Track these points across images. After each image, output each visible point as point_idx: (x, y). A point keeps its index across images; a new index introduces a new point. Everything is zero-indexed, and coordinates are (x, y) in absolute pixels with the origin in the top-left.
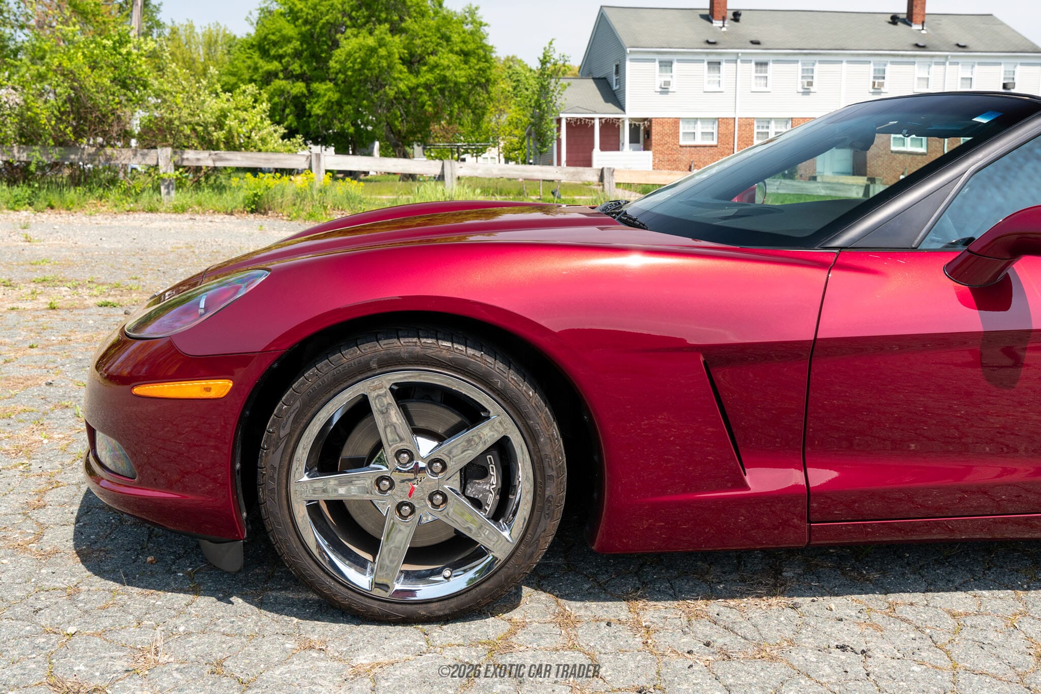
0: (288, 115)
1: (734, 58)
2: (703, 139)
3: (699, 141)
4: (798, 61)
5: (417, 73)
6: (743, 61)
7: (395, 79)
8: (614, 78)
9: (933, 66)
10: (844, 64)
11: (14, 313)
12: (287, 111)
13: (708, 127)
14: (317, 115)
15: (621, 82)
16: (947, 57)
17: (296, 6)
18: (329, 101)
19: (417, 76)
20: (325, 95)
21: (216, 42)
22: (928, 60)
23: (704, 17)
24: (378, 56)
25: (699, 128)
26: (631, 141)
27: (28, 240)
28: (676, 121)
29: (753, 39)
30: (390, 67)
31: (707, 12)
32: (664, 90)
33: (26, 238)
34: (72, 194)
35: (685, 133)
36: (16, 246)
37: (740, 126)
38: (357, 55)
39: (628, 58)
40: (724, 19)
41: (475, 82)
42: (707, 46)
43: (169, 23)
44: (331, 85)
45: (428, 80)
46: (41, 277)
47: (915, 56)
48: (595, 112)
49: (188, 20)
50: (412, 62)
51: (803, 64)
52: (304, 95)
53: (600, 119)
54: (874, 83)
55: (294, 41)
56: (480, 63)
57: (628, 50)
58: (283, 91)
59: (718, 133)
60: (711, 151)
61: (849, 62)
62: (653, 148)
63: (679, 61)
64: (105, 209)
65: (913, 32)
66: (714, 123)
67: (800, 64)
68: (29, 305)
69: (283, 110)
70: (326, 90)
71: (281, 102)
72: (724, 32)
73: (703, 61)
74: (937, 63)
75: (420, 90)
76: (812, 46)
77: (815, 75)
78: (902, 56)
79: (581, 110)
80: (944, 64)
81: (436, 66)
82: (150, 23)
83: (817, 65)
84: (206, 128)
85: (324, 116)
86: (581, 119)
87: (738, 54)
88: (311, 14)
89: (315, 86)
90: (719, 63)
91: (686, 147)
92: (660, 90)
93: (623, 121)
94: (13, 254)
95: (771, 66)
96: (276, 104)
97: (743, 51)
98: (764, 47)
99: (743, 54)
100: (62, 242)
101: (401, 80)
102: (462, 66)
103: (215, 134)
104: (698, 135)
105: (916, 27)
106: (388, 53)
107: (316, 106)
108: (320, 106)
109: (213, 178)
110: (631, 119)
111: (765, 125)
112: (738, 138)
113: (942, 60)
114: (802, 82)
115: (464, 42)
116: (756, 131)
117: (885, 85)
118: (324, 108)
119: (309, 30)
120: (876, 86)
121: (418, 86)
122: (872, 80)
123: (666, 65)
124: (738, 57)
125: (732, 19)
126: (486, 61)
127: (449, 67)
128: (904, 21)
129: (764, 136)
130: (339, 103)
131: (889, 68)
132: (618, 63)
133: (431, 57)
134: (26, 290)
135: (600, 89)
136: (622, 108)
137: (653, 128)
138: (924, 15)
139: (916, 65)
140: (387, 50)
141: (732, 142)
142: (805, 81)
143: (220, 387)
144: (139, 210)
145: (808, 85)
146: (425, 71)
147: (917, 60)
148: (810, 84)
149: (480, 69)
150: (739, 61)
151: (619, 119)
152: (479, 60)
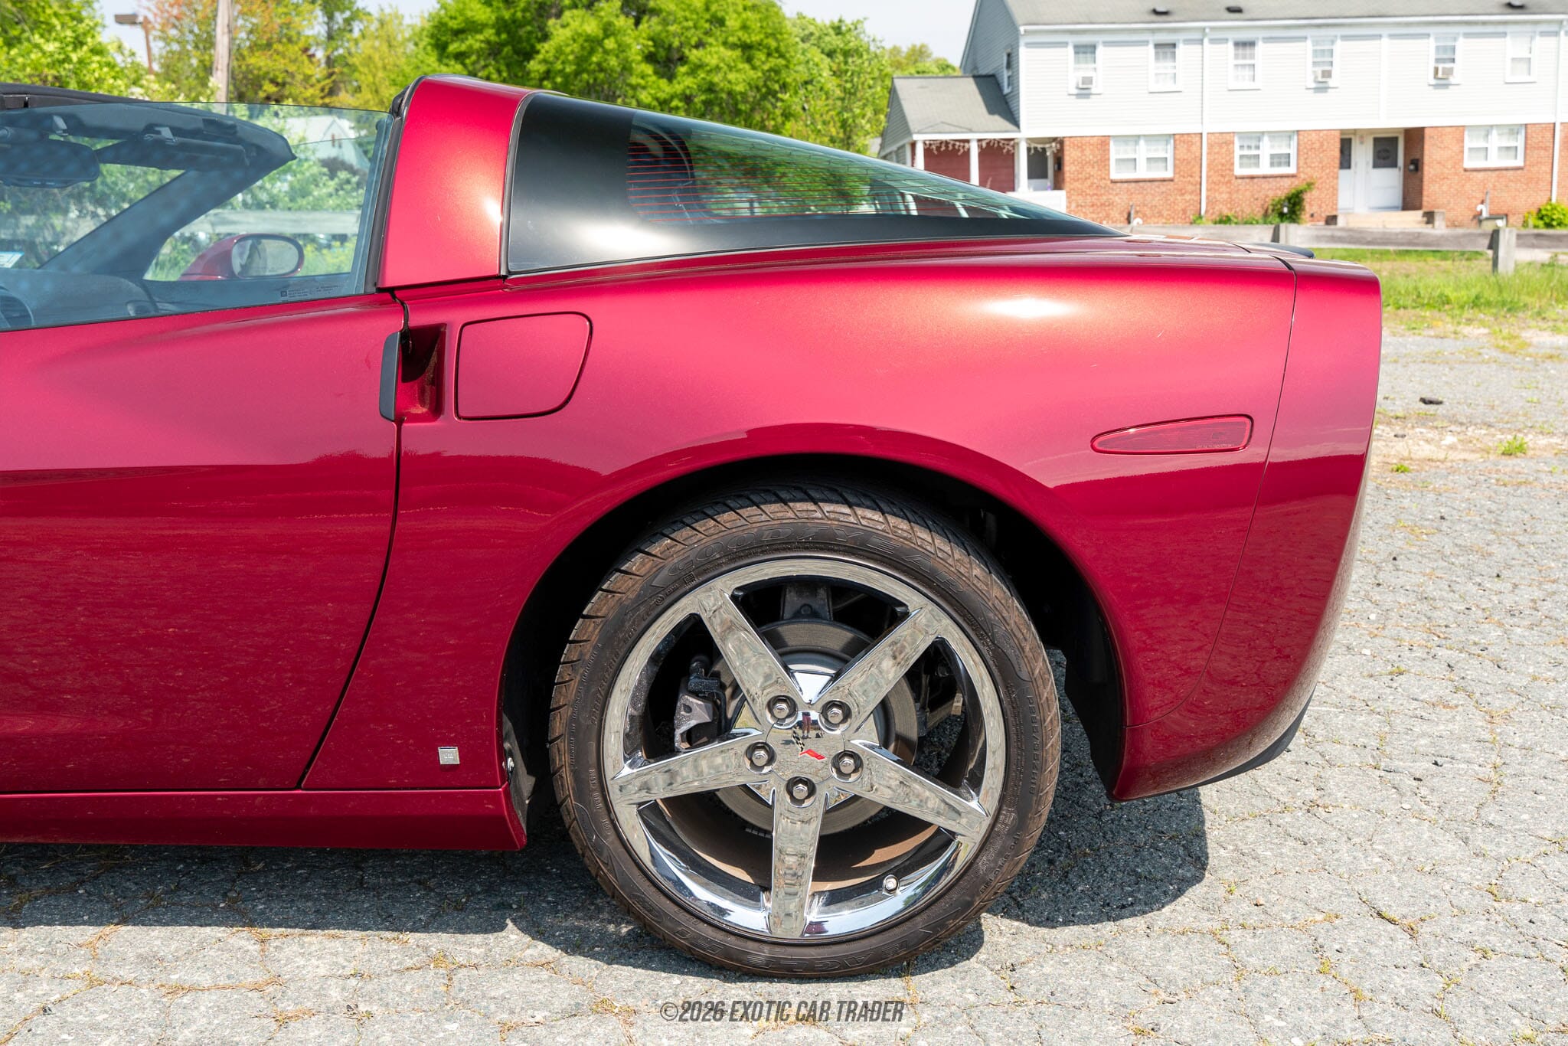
1: (1197, 36)
2: (1149, 169)
3: (1142, 173)
4: (1306, 38)
5: (671, 77)
6: (1213, 41)
7: (634, 88)
8: (1006, 74)
9: (1538, 38)
10: (1385, 41)
13: (1156, 150)
15: (1013, 81)
16: (1561, 22)
19: (671, 82)
22: (1529, 28)
24: (603, 50)
25: (1143, 151)
26: (1031, 176)
28: (1104, 142)
29: (1232, 4)
30: (626, 69)
32: (1084, 91)
35: (1119, 161)
37: (1210, 146)
38: (570, 50)
39: (1022, 42)
41: (764, 90)
42: (1154, 17)
45: (688, 87)
47: (1505, 23)
48: (971, 131)
51: (1316, 43)
53: (979, 140)
54: (1436, 70)
55: (487, 31)
56: (770, 59)
57: (1022, 29)
59: (1175, 159)
60: (1163, 189)
61: (1392, 36)
62: (1067, 185)
63: (1106, 44)
66: (1167, 142)
67: (1309, 42)
73: (1146, 43)
74: (1543, 34)
75: (675, 103)
76: (1334, 12)
77: (1336, 59)
78: (1484, 23)
79: (947, 128)
80: (1556, 34)
81: (700, 66)
83: (1339, 42)
86: (947, 143)
87: (1204, 29)
90: (1174, 45)
91: (1122, 182)
92: (1076, 91)
93: (1017, 144)
95: (1261, 48)
97: (1213, 24)
98: (1249, 16)
99: (1212, 29)
101: (644, 88)
102: (741, 66)
104: (1142, 163)
106: (619, 45)
110: (1030, 140)
111: (1253, 144)
112: (1209, 165)
113: (1554, 28)
114: (1314, 72)
115: (745, 28)
116: (1238, 152)
117: (1455, 71)
120: (1440, 75)
121: (672, 98)
122: (1432, 64)
123: (1086, 50)
124: (1204, 34)
126: (781, 57)
127: (718, 68)
129: (1252, 161)
131: (1462, 44)
132: (1009, 50)
133: (694, 51)
135: (982, 93)
136: (1015, 122)
137: (1066, 153)
139: (1508, 38)
140: (617, 42)
141: (1198, 173)
142: (1319, 70)
145: (1323, 76)
146: (684, 74)
147: (1509, 29)
148: (1327, 74)
149: (771, 70)
150: (1206, 41)
151: (1010, 140)
152: (769, 55)
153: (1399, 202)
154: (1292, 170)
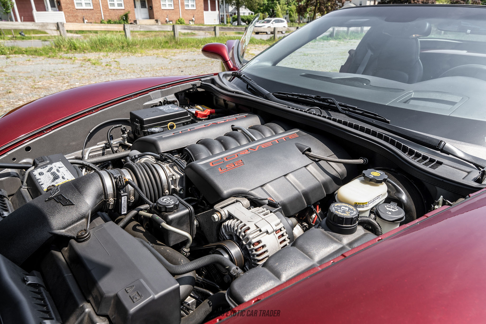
2: (86, 6)
13: (87, 1)
26: (52, 7)
35: (77, 3)
37: (101, 1)
59: (93, 3)
60: (91, 12)
62: (63, 10)
91: (79, 9)
104: (84, 4)
112: (102, 6)
116: (109, 2)
129: (113, 5)
141: (100, 8)
153: (148, 17)
154: (123, 8)
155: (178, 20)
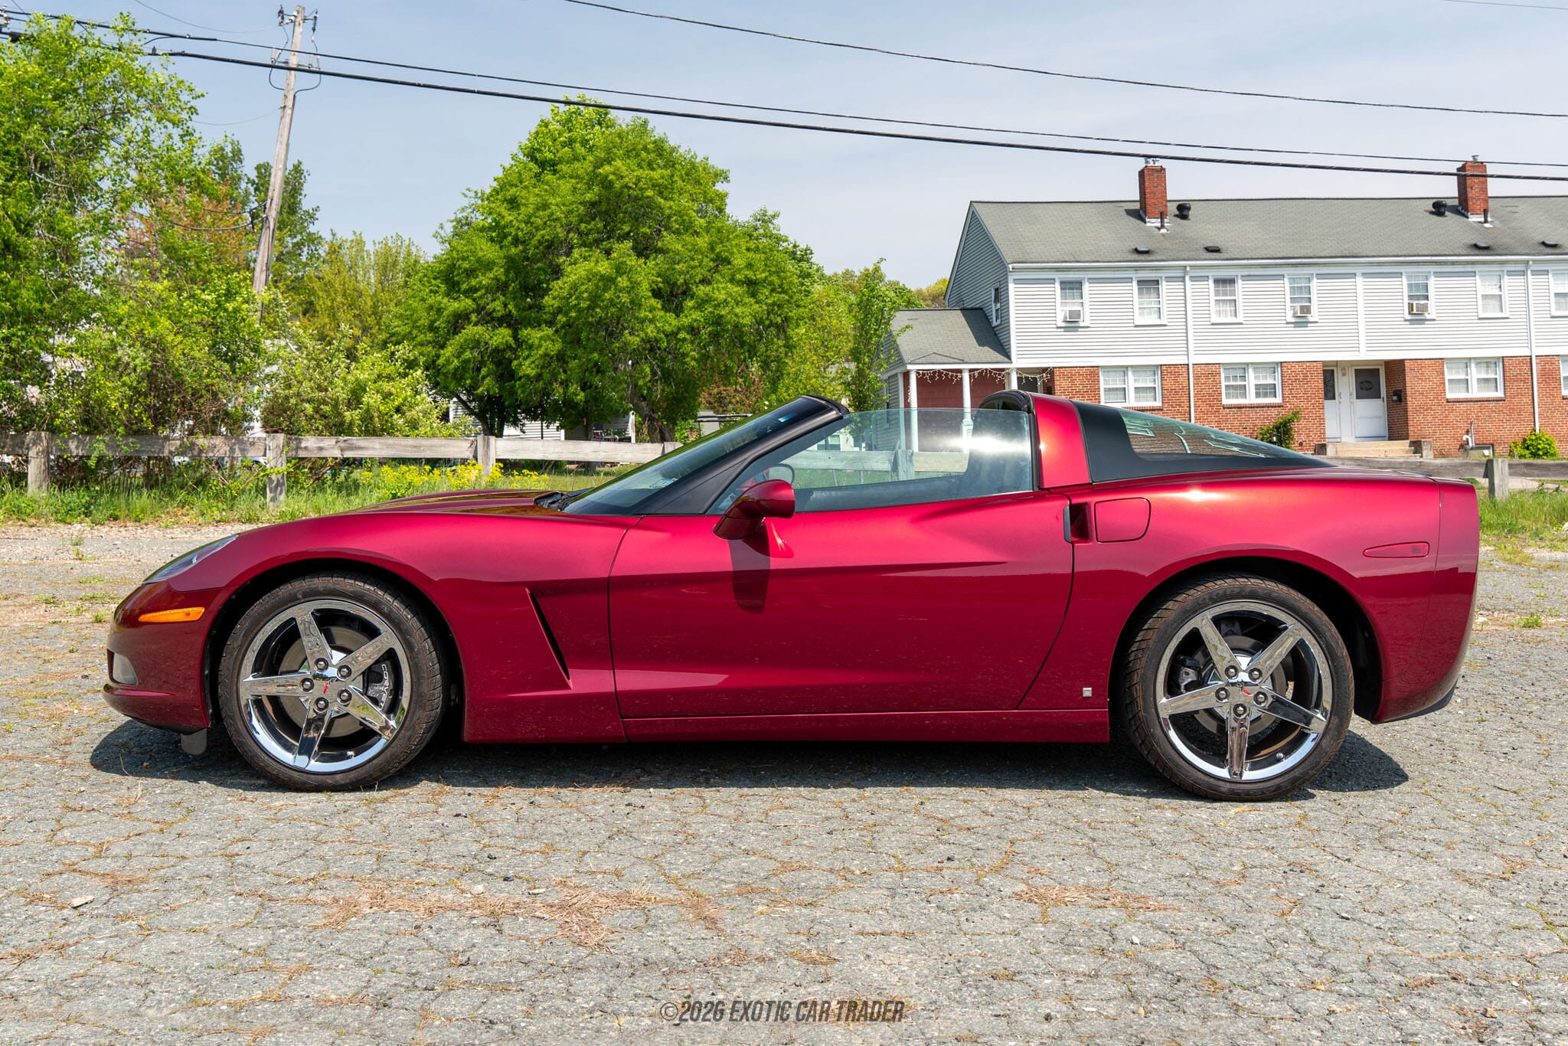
0: (484, 378)
1: (1179, 273)
2: (1137, 399)
3: (1133, 402)
4: (1283, 276)
5: (678, 311)
6: (1194, 279)
7: (642, 321)
8: (994, 307)
9: (1506, 277)
10: (1359, 279)
11: (56, 626)
12: (484, 371)
13: (1145, 380)
14: (527, 376)
15: (1003, 314)
16: (1527, 263)
17: (503, 217)
18: (546, 355)
19: (678, 316)
20: (540, 346)
21: (395, 264)
22: (1495, 268)
23: (1131, 213)
24: (616, 289)
25: (1132, 382)
27: (80, 558)
28: (1093, 372)
29: (1210, 244)
30: (636, 304)
31: (1137, 206)
32: (1072, 323)
33: (78, 554)
34: (143, 500)
35: (1107, 390)
36: (62, 565)
37: (1197, 377)
38: (583, 288)
39: (1011, 278)
40: (1162, 216)
41: (767, 322)
42: (1136, 257)
43: (328, 237)
44: (550, 331)
45: (696, 320)
46: (90, 595)
47: (1473, 263)
48: (963, 362)
49: (355, 233)
50: (672, 295)
51: (1292, 280)
52: (509, 347)
53: (971, 370)
54: (1411, 306)
55: (495, 269)
56: (774, 295)
57: (1010, 266)
58: (478, 342)
59: (1163, 388)
61: (1365, 275)
63: (1092, 281)
64: (186, 519)
65: (1471, 227)
66: (1155, 373)
67: (1286, 280)
68: (73, 620)
69: (479, 370)
70: (541, 338)
71: (475, 358)
72: (1163, 235)
73: (1130, 280)
74: (1510, 273)
75: (681, 335)
76: (1303, 253)
77: (1314, 296)
78: (1453, 263)
79: (939, 359)
80: (1524, 273)
81: (708, 300)
82: (299, 237)
83: (1315, 280)
84: (335, 406)
85: (539, 377)
86: (940, 372)
87: (1185, 267)
88: (522, 230)
89: (525, 332)
90: (1157, 282)
92: (1064, 325)
93: (1009, 374)
94: (59, 573)
95: (1240, 284)
96: (467, 361)
97: (1193, 263)
98: (1226, 256)
99: (1193, 267)
100: (121, 560)
101: (652, 321)
102: (746, 300)
103: (347, 413)
104: (1131, 393)
105: (1475, 219)
106: (630, 283)
107: (527, 363)
108: (533, 362)
109: (344, 473)
110: (1020, 370)
111: (1239, 373)
112: (1196, 395)
113: (1521, 268)
114: (1293, 308)
115: (750, 266)
116: (1224, 384)
117: (1430, 307)
118: (537, 366)
119: (522, 252)
120: (1415, 311)
121: (679, 329)
122: (1406, 301)
123: (1072, 287)
124: (1186, 273)
125: (1176, 216)
126: (784, 292)
127: (725, 303)
128: (1455, 210)
129: (1239, 391)
130: (561, 357)
131: (1432, 282)
132: (997, 285)
133: (702, 287)
134: (71, 607)
135: (971, 325)
136: (1006, 353)
137: (1057, 383)
138: (1487, 199)
140: (628, 280)
141: (1186, 402)
142: (1298, 305)
143: (196, 612)
144: (233, 520)
145: (1303, 312)
146: (691, 308)
147: (1477, 268)
148: (1306, 310)
149: (773, 304)
150: (1187, 278)
151: (1003, 370)
152: (773, 290)
153: (1385, 432)
154: (1278, 400)
155: (1525, 440)
